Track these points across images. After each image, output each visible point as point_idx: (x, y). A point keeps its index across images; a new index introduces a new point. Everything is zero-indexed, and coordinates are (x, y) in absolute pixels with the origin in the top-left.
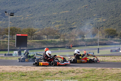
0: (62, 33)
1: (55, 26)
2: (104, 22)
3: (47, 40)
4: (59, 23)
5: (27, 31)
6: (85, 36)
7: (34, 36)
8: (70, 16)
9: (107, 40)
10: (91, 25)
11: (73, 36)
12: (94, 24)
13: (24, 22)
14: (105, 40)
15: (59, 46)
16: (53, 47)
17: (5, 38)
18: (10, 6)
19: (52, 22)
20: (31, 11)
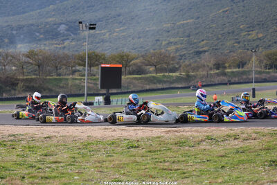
0: (182, 61)
1: (169, 49)
2: (260, 39)
3: (155, 75)
4: (175, 43)
5: (118, 59)
6: (227, 65)
7: (131, 68)
8: (195, 29)
9: (269, 73)
10: (235, 44)
11: (204, 66)
12: (241, 44)
13: (110, 42)
14: (264, 72)
15: (177, 86)
16: (167, 87)
17: (77, 74)
18: (84, 13)
19: (162, 41)
20: (124, 21)
